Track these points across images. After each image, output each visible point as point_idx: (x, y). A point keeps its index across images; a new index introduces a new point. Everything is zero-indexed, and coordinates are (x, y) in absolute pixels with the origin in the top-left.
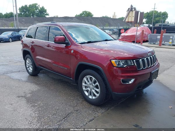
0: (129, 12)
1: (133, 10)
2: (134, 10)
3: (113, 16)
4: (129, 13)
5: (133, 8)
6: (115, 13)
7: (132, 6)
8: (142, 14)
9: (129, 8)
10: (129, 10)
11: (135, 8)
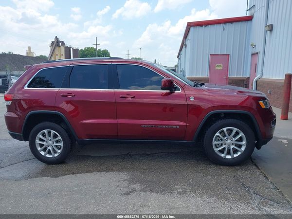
0: (54, 47)
1: (60, 45)
2: (62, 45)
3: (27, 53)
4: (54, 49)
5: (60, 42)
6: (29, 48)
7: (57, 38)
8: (75, 51)
9: (53, 41)
10: (54, 45)
11: (62, 42)
